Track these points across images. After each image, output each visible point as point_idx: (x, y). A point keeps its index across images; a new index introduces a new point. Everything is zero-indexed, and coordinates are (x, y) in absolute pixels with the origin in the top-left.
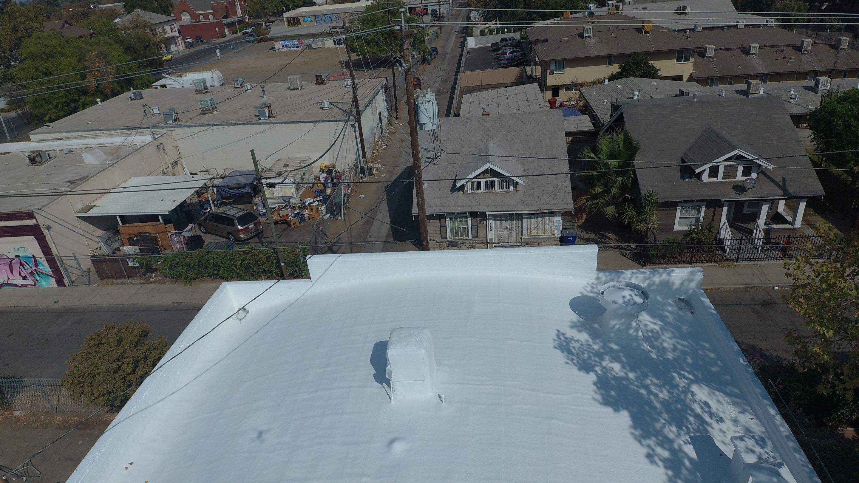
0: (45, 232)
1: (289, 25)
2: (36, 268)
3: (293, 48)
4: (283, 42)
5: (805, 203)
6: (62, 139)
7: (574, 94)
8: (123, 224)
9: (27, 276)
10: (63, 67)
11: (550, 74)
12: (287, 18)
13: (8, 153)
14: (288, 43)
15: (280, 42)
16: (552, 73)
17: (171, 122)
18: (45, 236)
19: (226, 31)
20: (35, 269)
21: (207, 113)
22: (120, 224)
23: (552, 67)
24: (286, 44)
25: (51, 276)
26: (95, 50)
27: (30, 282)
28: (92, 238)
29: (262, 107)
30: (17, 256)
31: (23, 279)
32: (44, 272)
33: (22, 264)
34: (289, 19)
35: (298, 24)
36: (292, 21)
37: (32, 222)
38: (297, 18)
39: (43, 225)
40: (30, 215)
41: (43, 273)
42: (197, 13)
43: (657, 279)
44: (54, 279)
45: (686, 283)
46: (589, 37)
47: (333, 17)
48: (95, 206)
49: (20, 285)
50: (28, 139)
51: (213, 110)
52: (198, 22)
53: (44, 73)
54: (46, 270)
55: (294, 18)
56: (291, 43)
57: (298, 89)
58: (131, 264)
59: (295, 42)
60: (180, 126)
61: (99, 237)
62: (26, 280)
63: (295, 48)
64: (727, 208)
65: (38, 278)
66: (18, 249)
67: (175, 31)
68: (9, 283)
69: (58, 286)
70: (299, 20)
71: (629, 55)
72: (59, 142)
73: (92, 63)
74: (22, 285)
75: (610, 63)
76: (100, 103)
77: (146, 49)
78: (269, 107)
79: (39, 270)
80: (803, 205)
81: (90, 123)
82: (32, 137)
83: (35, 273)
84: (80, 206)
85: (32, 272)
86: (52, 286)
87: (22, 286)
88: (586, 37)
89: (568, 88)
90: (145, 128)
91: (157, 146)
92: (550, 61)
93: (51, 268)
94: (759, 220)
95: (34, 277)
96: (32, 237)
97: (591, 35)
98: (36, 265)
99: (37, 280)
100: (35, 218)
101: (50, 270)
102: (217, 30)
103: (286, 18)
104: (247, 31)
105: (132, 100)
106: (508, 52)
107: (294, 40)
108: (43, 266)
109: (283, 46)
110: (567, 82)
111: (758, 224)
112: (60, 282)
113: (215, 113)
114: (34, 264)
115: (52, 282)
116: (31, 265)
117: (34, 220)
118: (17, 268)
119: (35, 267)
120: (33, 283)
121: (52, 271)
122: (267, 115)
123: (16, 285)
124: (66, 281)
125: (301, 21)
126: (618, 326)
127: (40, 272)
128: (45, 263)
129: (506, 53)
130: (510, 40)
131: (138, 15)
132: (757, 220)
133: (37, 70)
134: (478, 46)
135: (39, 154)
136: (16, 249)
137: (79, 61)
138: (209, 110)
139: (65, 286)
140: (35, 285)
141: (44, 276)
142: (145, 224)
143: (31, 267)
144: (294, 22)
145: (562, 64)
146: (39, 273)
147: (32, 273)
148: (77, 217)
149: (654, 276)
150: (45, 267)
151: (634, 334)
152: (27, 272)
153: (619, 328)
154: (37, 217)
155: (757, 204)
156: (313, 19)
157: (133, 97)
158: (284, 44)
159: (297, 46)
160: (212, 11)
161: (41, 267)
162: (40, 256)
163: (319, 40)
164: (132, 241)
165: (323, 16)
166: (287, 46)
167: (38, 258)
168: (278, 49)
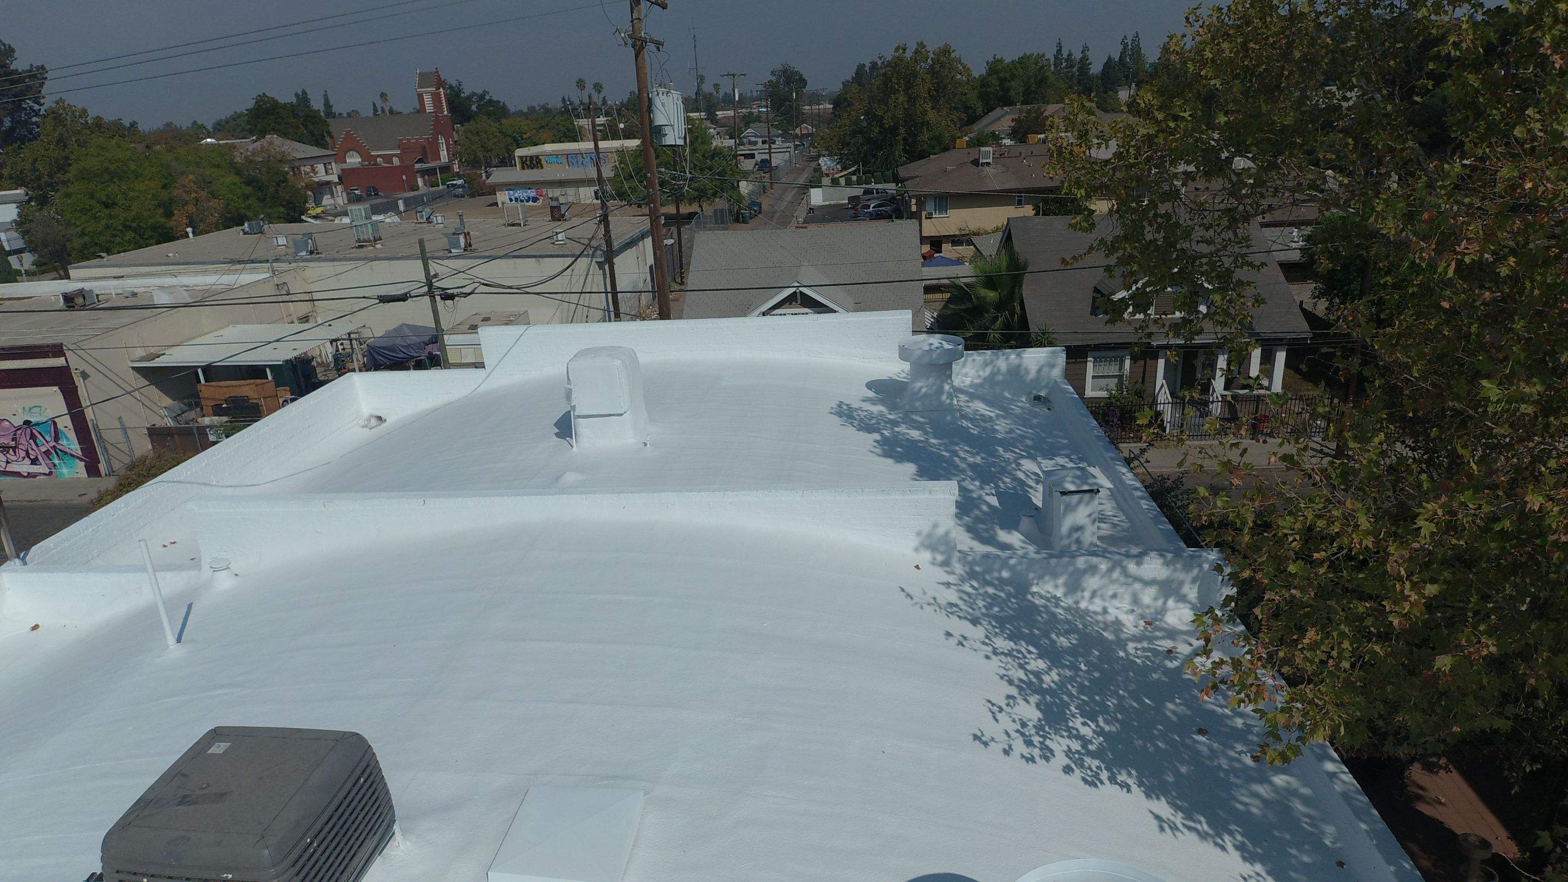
0: (78, 381)
1: (523, 168)
2: (54, 444)
3: (528, 201)
4: (511, 192)
5: (1284, 353)
6: (122, 277)
7: (965, 251)
8: (206, 382)
9: (40, 457)
10: (136, 194)
11: (926, 218)
12: (521, 157)
13: (31, 297)
14: (519, 194)
15: (506, 192)
16: (929, 217)
17: (304, 253)
18: (77, 387)
19: (420, 181)
20: (54, 446)
21: (365, 246)
22: (203, 381)
23: (930, 207)
24: (517, 195)
25: (78, 458)
26: (193, 173)
27: (42, 468)
28: (155, 408)
29: (454, 234)
30: (27, 423)
31: (31, 464)
32: (68, 451)
33: (33, 437)
34: (524, 159)
35: (538, 168)
36: (528, 163)
37: (59, 362)
38: (537, 158)
39: (76, 369)
40: (57, 350)
41: (66, 453)
42: (372, 153)
44: (83, 463)
45: (1045, 369)
46: (988, 164)
48: (164, 354)
49: (26, 474)
50: (68, 277)
51: (375, 240)
52: (373, 165)
53: (104, 203)
54: (72, 447)
55: (532, 158)
56: (525, 195)
57: (519, 225)
59: (532, 193)
60: (319, 260)
61: (165, 408)
62: (36, 464)
63: (531, 203)
64: (1163, 360)
65: (56, 461)
66: (30, 409)
67: (333, 174)
68: (7, 470)
69: (89, 476)
70: (540, 160)
71: (1050, 191)
72: (116, 282)
73: (186, 192)
74: (29, 473)
75: (1020, 203)
76: (191, 235)
77: (278, 185)
78: (467, 235)
79: (59, 447)
80: (1281, 357)
81: (171, 255)
82: (72, 273)
83: (53, 452)
84: (140, 353)
85: (48, 450)
86: (79, 476)
87: (30, 475)
88: (983, 164)
89: (955, 240)
90: (260, 262)
91: (277, 285)
92: (926, 196)
93: (80, 444)
94: (1214, 379)
95: (50, 460)
96: (56, 388)
97: (990, 160)
98: (57, 439)
99: (55, 465)
100: (64, 355)
101: (78, 447)
102: (404, 177)
103: (519, 157)
104: (455, 182)
105: (245, 233)
106: (872, 206)
107: (529, 189)
108: (67, 439)
109: (511, 200)
110: (953, 231)
111: (1213, 388)
112: (93, 470)
113: (378, 246)
114: (53, 435)
115: (81, 466)
116: (48, 438)
117: (63, 359)
118: (23, 442)
119: (55, 441)
120: (47, 471)
121: (81, 448)
122: (462, 245)
123: (18, 474)
124: (102, 467)
125: (543, 162)
126: (924, 390)
127: (60, 450)
128: (72, 435)
129: (868, 207)
130: (877, 191)
131: (271, 143)
132: (1213, 381)
133: (92, 196)
134: (827, 203)
135: (81, 293)
136: (27, 409)
137: (165, 187)
138: (369, 241)
139: (100, 476)
140: (50, 473)
141: (67, 458)
142: (243, 382)
143: (47, 442)
144: (533, 163)
145: (945, 201)
146: (59, 452)
147: (47, 453)
148: (133, 368)
149: (998, 358)
150: (71, 443)
151: (948, 401)
152: (39, 450)
153: (926, 393)
154: (68, 354)
155: (1210, 352)
156: (564, 160)
157: (247, 229)
158: (513, 195)
159: (535, 200)
160: (398, 152)
161: (63, 442)
162: (65, 423)
163: (571, 191)
164: (218, 411)
165: (579, 156)
166: (516, 199)
167: (60, 426)
168: (503, 203)
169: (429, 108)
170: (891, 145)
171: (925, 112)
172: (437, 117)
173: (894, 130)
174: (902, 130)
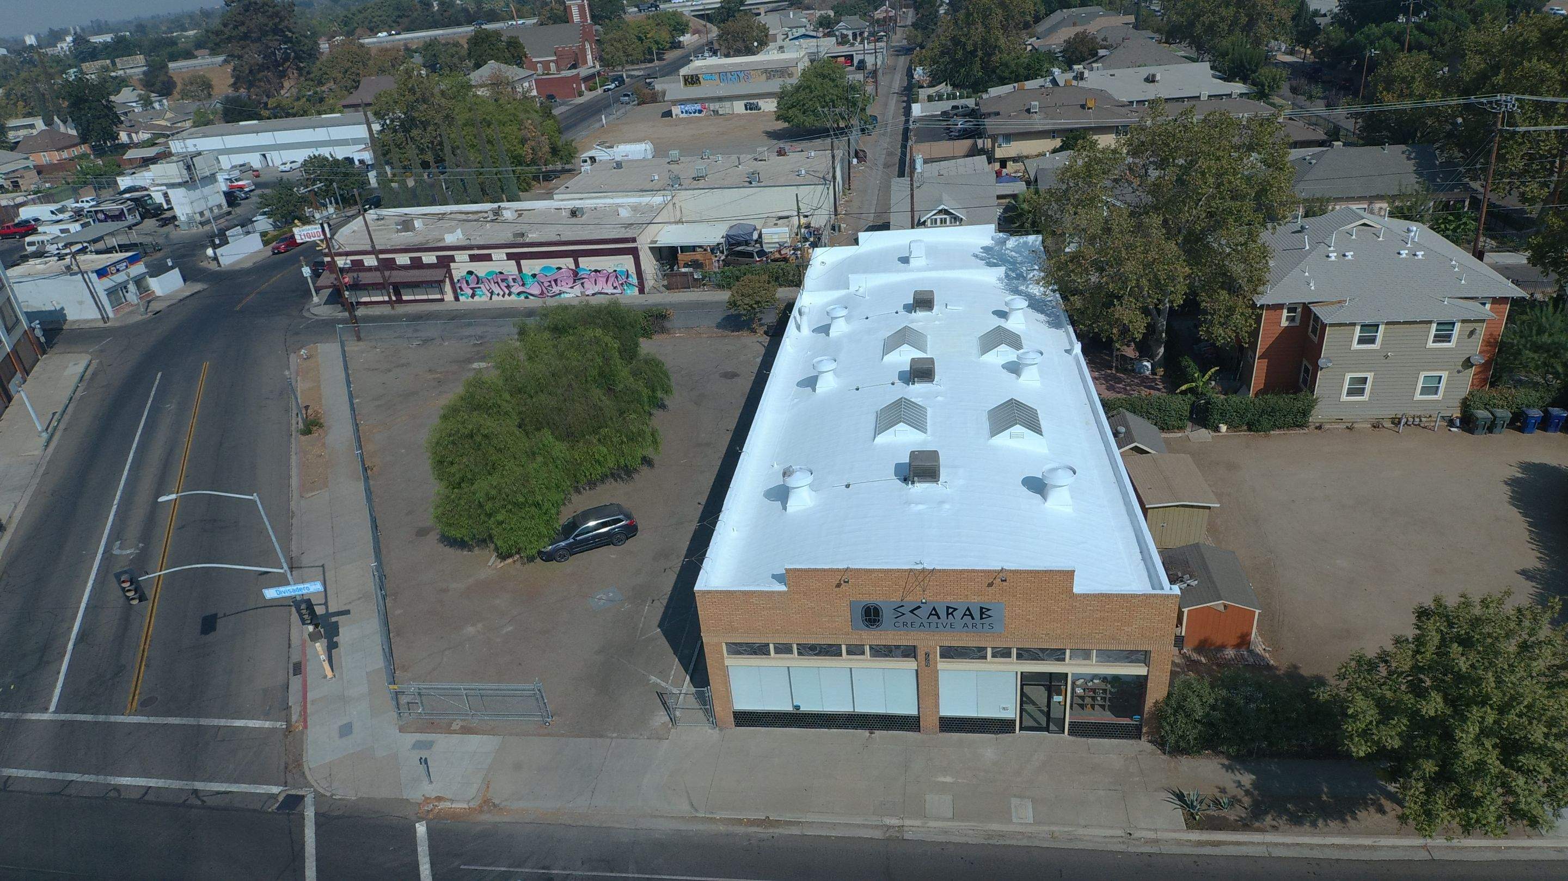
0: (640, 253)
1: (686, 84)
3: (695, 113)
4: (683, 107)
7: (1019, 166)
8: (682, 252)
9: (618, 286)
11: (998, 147)
12: (684, 76)
14: (689, 107)
15: (678, 106)
16: (1000, 146)
17: (677, 186)
18: (639, 255)
19: (583, 87)
20: (625, 281)
21: (703, 180)
23: (1000, 140)
24: (687, 108)
25: (636, 286)
26: (530, 119)
27: (619, 291)
29: (752, 174)
30: (615, 271)
31: (614, 289)
33: (617, 277)
34: (687, 77)
35: (698, 85)
36: (690, 80)
37: (634, 245)
38: (697, 75)
39: (640, 248)
40: (634, 240)
41: (630, 284)
42: (534, 60)
43: (1021, 240)
46: (1036, 112)
47: (742, 75)
48: (662, 238)
49: (610, 294)
51: (705, 176)
55: (692, 76)
56: (692, 108)
57: (766, 160)
58: (696, 277)
59: (698, 107)
60: (683, 189)
62: (616, 289)
63: (697, 114)
65: (625, 288)
66: (617, 265)
68: (602, 292)
69: (640, 293)
70: (698, 78)
71: (1071, 130)
73: (529, 132)
75: (1054, 137)
78: (758, 174)
79: (628, 282)
82: (553, 195)
83: (625, 283)
84: (652, 237)
86: (635, 293)
87: (612, 294)
88: (1032, 113)
89: (1015, 160)
90: (655, 191)
91: (673, 204)
92: (998, 135)
93: (637, 280)
95: (623, 287)
96: (631, 256)
97: (1038, 109)
98: (627, 278)
101: (637, 282)
102: (575, 86)
103: (682, 75)
104: (609, 87)
105: (614, 168)
106: (959, 124)
107: (695, 103)
108: (632, 278)
109: (682, 112)
110: (1013, 154)
112: (642, 291)
113: (707, 179)
114: (626, 276)
115: (637, 289)
116: (623, 278)
117: (635, 243)
118: (612, 279)
120: (621, 292)
122: (758, 180)
123: (607, 294)
124: (646, 290)
125: (701, 79)
126: (997, 249)
128: (635, 276)
129: (957, 124)
130: (962, 108)
131: (494, 69)
134: (924, 114)
135: (574, 210)
136: (615, 265)
138: (702, 177)
139: (644, 293)
141: (630, 286)
142: (696, 253)
143: (623, 280)
144: (692, 80)
145: (1009, 137)
146: (627, 284)
147: (622, 284)
150: (634, 280)
151: (1004, 251)
152: (618, 283)
154: (638, 241)
156: (717, 77)
158: (684, 109)
159: (700, 112)
160: (554, 58)
161: (630, 279)
162: (632, 270)
163: (727, 104)
164: (686, 265)
165: (729, 74)
166: (686, 112)
167: (630, 273)
168: (676, 115)
169: (576, 18)
170: (971, 63)
171: (997, 39)
172: (583, 26)
173: (973, 53)
174: (980, 53)
